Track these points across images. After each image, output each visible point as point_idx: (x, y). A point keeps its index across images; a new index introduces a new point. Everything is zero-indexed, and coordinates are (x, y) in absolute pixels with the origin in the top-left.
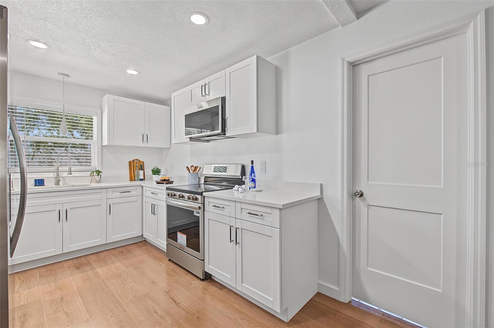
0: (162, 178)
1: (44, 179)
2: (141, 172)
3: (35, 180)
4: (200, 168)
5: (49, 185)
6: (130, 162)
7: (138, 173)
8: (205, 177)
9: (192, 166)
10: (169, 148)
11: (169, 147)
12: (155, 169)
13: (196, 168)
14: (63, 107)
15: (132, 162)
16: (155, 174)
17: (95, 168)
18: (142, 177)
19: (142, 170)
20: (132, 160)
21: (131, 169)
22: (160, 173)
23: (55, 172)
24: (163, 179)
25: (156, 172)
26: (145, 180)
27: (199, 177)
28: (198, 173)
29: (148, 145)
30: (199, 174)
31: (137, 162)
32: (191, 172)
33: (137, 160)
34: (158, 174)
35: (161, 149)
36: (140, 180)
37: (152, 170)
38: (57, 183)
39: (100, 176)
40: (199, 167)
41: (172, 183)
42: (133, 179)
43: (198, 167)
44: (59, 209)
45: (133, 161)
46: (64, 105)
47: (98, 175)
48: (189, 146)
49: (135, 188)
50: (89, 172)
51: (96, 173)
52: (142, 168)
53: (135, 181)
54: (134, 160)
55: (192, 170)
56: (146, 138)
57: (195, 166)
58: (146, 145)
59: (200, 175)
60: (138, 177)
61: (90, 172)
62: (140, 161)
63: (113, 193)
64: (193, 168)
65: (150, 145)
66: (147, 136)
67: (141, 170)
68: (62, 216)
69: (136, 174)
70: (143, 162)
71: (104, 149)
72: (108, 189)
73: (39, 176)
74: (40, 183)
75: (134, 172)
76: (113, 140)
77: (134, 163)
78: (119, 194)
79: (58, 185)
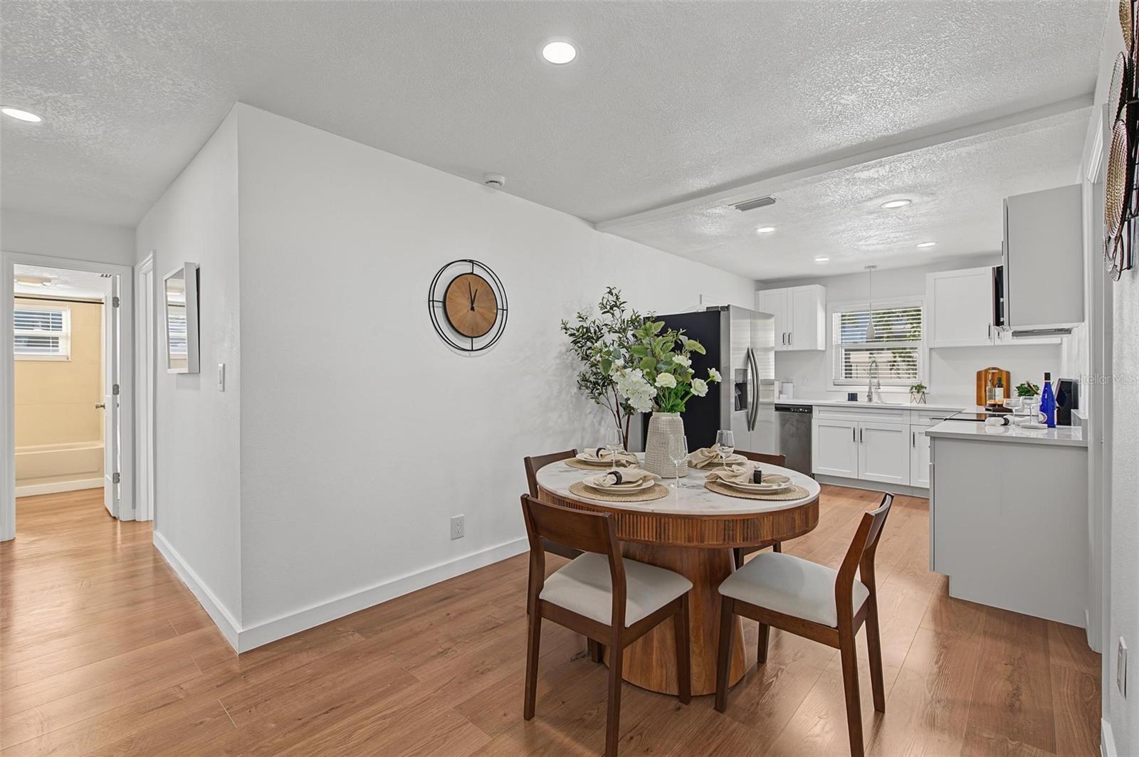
1: (857, 394)
2: (999, 392)
3: (849, 394)
5: (863, 400)
6: (979, 374)
7: (992, 391)
12: (1024, 386)
15: (984, 373)
16: (1023, 395)
17: (920, 381)
19: (1000, 386)
20: (983, 368)
21: (981, 384)
25: (1027, 391)
29: (1001, 342)
33: (994, 369)
34: (1030, 395)
37: (1019, 387)
38: (870, 400)
39: (921, 393)
42: (983, 403)
44: (854, 427)
45: (986, 371)
47: (918, 392)
50: (908, 387)
51: (916, 389)
52: (1000, 383)
54: (989, 369)
56: (995, 331)
58: (999, 343)
61: (910, 388)
62: (1001, 371)
63: (920, 418)
67: (999, 387)
68: (858, 436)
69: (987, 394)
70: (1008, 373)
71: (934, 354)
72: (912, 411)
73: (852, 390)
74: (853, 397)
75: (985, 391)
76: (935, 339)
77: (988, 374)
78: (929, 420)
79: (870, 402)
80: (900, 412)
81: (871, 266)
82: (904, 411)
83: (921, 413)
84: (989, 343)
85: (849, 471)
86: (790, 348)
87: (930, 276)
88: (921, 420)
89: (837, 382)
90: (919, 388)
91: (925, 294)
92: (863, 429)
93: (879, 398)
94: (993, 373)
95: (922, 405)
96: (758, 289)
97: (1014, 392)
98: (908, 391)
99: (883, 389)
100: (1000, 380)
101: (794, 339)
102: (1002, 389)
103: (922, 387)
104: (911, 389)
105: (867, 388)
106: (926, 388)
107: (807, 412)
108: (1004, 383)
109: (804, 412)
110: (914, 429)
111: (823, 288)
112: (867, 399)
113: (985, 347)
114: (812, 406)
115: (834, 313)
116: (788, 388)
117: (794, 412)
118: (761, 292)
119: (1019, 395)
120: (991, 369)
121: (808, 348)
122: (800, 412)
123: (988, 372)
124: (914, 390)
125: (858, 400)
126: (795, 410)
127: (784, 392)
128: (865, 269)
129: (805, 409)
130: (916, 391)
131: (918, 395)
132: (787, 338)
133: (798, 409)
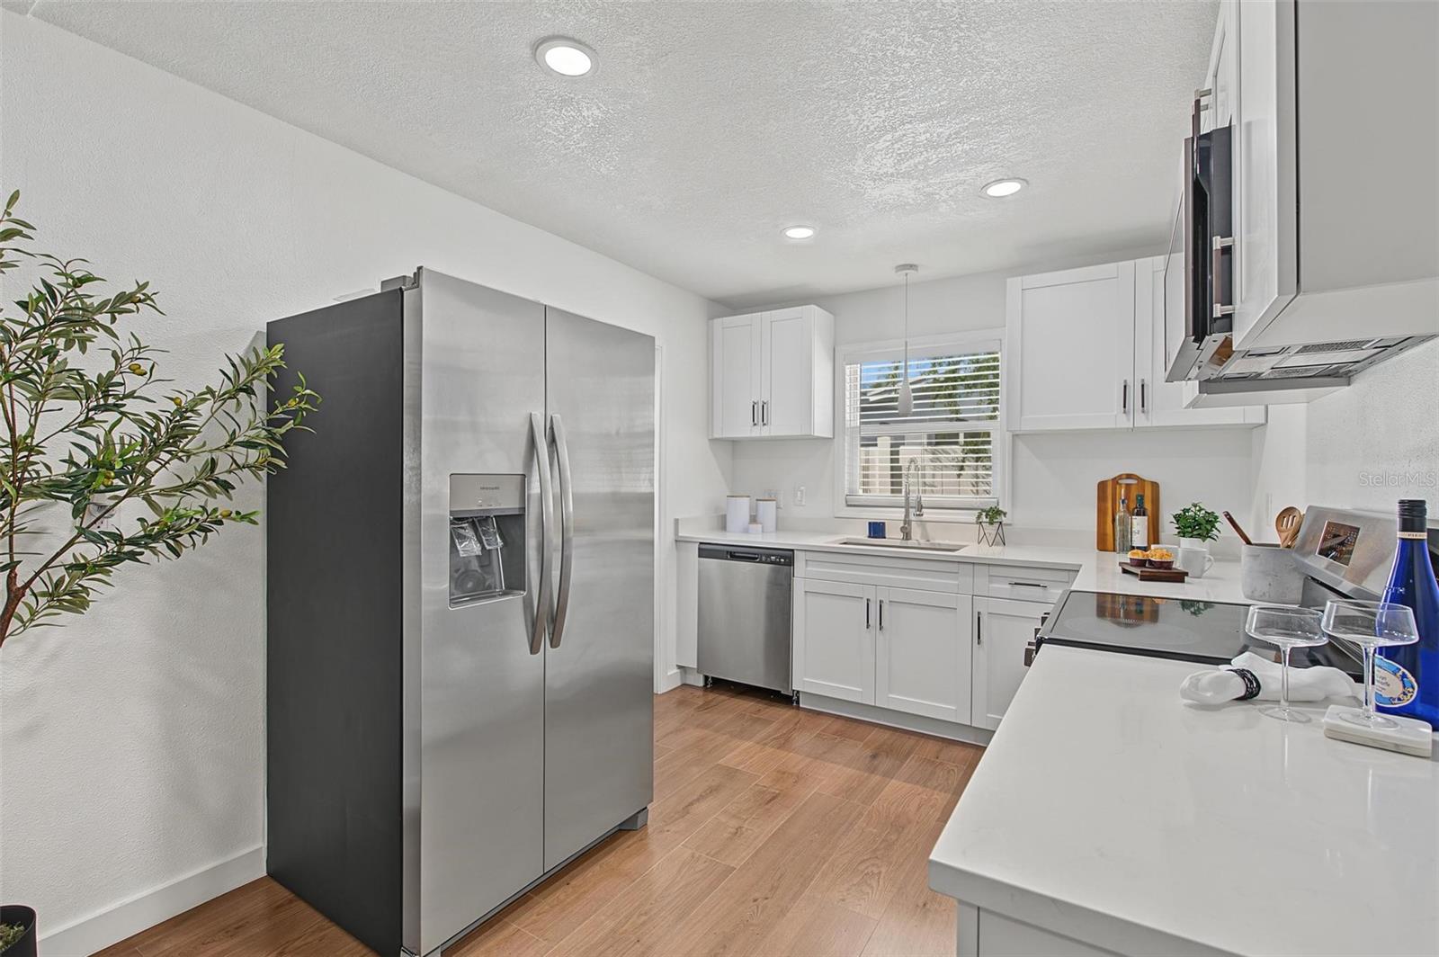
0: (1135, 554)
1: (884, 523)
2: (1139, 525)
3: (870, 523)
5: (894, 534)
6: (1102, 486)
7: (1126, 524)
9: (1289, 511)
10: (1262, 425)
11: (1263, 422)
12: (1190, 513)
14: (904, 348)
15: (1110, 484)
16: (1184, 535)
17: (996, 500)
19: (1141, 512)
20: (1108, 475)
21: (1106, 508)
23: (902, 507)
24: (1140, 557)
29: (1147, 419)
33: (1129, 476)
35: (1245, 430)
37: (1177, 517)
38: (907, 536)
39: (998, 525)
41: (1183, 581)
42: (1110, 545)
44: (869, 598)
45: (1115, 481)
46: (906, 343)
47: (991, 523)
50: (974, 512)
51: (987, 515)
53: (1114, 551)
54: (1120, 477)
56: (1134, 396)
58: (1141, 421)
60: (1126, 539)
61: (976, 513)
62: (1144, 480)
63: (990, 582)
64: (1293, 525)
66: (1143, 386)
67: (1138, 514)
68: (875, 616)
69: (1118, 528)
70: (1155, 486)
71: (1020, 445)
72: (976, 567)
73: (876, 515)
74: (877, 530)
75: (1114, 520)
76: (1021, 415)
77: (1118, 486)
78: (1009, 586)
79: (907, 539)
80: (953, 567)
81: (907, 265)
82: (962, 566)
83: (994, 571)
84: (1124, 422)
85: (861, 690)
86: (764, 432)
87: (1014, 283)
88: (994, 585)
89: (852, 500)
90: (994, 514)
91: (1005, 326)
92: (886, 601)
94: (1127, 485)
95: (996, 553)
96: (712, 317)
97: (1168, 527)
98: (973, 519)
99: (928, 515)
100: (1141, 499)
101: (775, 415)
102: (1146, 518)
103: (999, 512)
104: (979, 517)
105: (900, 514)
106: (1005, 514)
107: (784, 564)
108: (1148, 506)
109: (779, 563)
110: (982, 606)
111: (831, 316)
112: (901, 535)
113: (1114, 431)
114: (793, 550)
115: (848, 366)
116: (767, 511)
117: (761, 562)
118: (718, 322)
119: (1179, 532)
120: (1124, 477)
121: (796, 432)
122: (772, 563)
123: (1117, 483)
124: (984, 518)
125: (887, 536)
126: (764, 558)
127: (760, 518)
128: (896, 272)
129: (782, 557)
130: (988, 520)
131: (991, 530)
132: (760, 413)
133: (769, 556)
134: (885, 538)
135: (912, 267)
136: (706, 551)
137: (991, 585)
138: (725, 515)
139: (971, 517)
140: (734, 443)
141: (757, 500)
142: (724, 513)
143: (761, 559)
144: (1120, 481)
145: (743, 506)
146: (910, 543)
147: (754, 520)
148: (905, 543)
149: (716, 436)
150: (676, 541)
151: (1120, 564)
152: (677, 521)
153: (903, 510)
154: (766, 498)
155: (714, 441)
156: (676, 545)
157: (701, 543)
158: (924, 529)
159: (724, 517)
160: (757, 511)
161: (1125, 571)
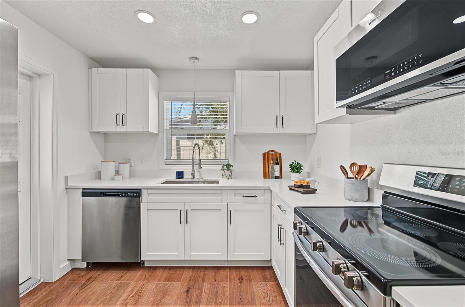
0: (297, 182)
1: (183, 172)
2: (277, 168)
3: (177, 172)
4: (372, 171)
5: (187, 177)
6: (264, 154)
7: (273, 168)
8: (385, 192)
9: (353, 164)
10: (315, 133)
12: (294, 164)
13: (362, 169)
15: (266, 154)
16: (293, 172)
17: (228, 160)
18: (277, 174)
19: (278, 164)
20: (266, 151)
21: (266, 163)
22: (302, 170)
24: (299, 184)
25: (296, 168)
26: (281, 178)
27: (369, 189)
28: (367, 180)
29: (283, 130)
30: (369, 181)
31: (272, 154)
32: (350, 175)
33: (272, 151)
34: (298, 172)
35: (305, 135)
36: (275, 178)
37: (290, 165)
39: (230, 171)
40: (368, 167)
42: (268, 176)
43: (366, 166)
44: (181, 209)
45: (268, 152)
46: (194, 94)
47: (228, 170)
48: (348, 126)
49: (262, 192)
52: (278, 161)
53: (269, 178)
54: (270, 151)
55: (352, 172)
56: (280, 121)
57: (359, 164)
58: (282, 131)
59: (372, 184)
60: (273, 174)
61: (221, 166)
62: (277, 152)
63: (235, 196)
64: (356, 169)
65: (287, 130)
66: (283, 117)
68: (184, 218)
69: (270, 170)
70: (280, 154)
71: (236, 139)
72: (229, 190)
73: (180, 168)
74: (180, 175)
75: (268, 167)
76: (241, 126)
77: (269, 155)
78: (242, 198)
79: (193, 178)
80: (219, 192)
81: (195, 57)
82: (222, 190)
83: (236, 192)
84: (276, 131)
85: (177, 253)
86: (124, 129)
88: (236, 198)
89: (168, 162)
90: (228, 166)
92: (189, 210)
93: (200, 175)
96: (90, 67)
98: (221, 168)
100: (277, 159)
101: (128, 119)
102: (279, 166)
103: (231, 166)
104: (223, 167)
105: (190, 167)
107: (136, 197)
109: (133, 196)
110: (231, 207)
111: (157, 77)
112: (190, 176)
113: (273, 134)
114: (141, 189)
115: (166, 102)
116: (125, 169)
117: (122, 196)
118: (94, 70)
119: (292, 171)
120: (271, 151)
121: (140, 129)
122: (128, 196)
123: (269, 153)
124: (225, 168)
125: (184, 177)
126: (124, 194)
127: (120, 173)
128: (190, 60)
129: (134, 193)
130: (227, 169)
131: (228, 173)
132: (120, 119)
133: (127, 193)
134: (183, 178)
135: (196, 58)
136: (87, 193)
137: (235, 198)
138: (100, 171)
139: (219, 167)
140: (106, 135)
141: (119, 163)
142: (99, 170)
143: (122, 195)
144: (270, 153)
145: (111, 167)
146: (195, 180)
147: (117, 173)
148: (192, 180)
149: (94, 130)
150: (66, 189)
151: (288, 186)
152: (67, 177)
153: (191, 165)
154: (124, 162)
155: (93, 133)
156: (66, 191)
157: (84, 189)
158: (200, 173)
159: (100, 173)
160: (119, 169)
161: (291, 189)
